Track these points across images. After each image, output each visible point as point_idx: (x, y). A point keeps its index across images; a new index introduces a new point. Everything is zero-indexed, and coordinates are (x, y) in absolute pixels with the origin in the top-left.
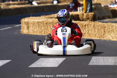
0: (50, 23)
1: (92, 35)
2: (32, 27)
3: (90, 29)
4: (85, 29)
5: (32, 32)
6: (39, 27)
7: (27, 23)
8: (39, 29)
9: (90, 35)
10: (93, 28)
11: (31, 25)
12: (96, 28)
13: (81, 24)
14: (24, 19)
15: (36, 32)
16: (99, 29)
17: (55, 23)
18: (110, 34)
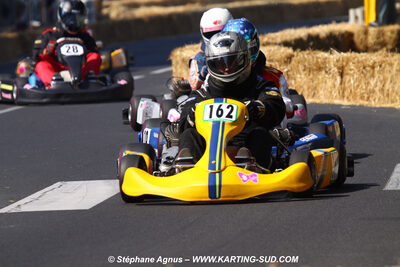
1: (394, 94)
3: (389, 76)
4: (373, 76)
9: (388, 95)
10: (397, 75)
13: (358, 62)
14: (180, 49)
17: (278, 61)
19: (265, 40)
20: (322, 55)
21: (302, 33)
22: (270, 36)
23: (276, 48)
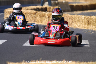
7: (10, 13)
16: (68, 19)
17: (33, 13)
18: (76, 23)
19: (27, 8)
20: (44, 13)
21: (35, 7)
22: (27, 7)
23: (31, 10)
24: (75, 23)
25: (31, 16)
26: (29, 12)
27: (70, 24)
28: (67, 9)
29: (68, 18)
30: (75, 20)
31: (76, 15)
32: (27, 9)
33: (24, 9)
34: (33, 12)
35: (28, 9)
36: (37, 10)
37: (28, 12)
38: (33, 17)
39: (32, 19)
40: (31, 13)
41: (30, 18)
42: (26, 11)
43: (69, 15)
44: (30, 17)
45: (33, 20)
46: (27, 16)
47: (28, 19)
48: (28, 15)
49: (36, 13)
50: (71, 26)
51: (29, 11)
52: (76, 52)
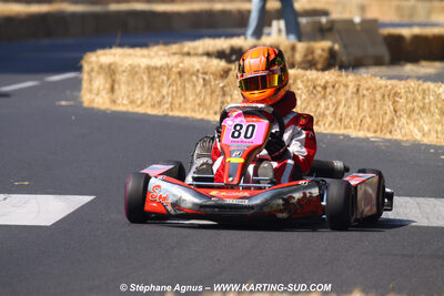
0: (192, 74)
1: (348, 119)
2: (128, 83)
3: (343, 98)
4: (324, 97)
5: (125, 102)
6: (151, 87)
7: (110, 71)
8: (154, 93)
9: (341, 120)
10: (352, 98)
11: (122, 78)
12: (364, 96)
13: (308, 80)
15: (139, 102)
16: (375, 101)
17: (213, 74)
18: (414, 121)
19: (186, 50)
21: (223, 44)
22: (188, 46)
23: (205, 59)
24: (409, 117)
25: (205, 85)
26: (198, 66)
27: (385, 122)
28: (372, 51)
29: (378, 96)
30: (410, 105)
31: (412, 83)
32: (188, 54)
33: (174, 54)
34: (213, 69)
35: (192, 52)
36: (234, 57)
37: (193, 67)
38: (213, 92)
39: (208, 100)
40: (205, 73)
41: (198, 95)
42: (182, 62)
43: (383, 82)
44: (201, 92)
45: (216, 103)
46: (187, 85)
47: (191, 99)
48: (190, 80)
49: (226, 73)
50: (391, 132)
51: (196, 63)
52: (413, 256)
